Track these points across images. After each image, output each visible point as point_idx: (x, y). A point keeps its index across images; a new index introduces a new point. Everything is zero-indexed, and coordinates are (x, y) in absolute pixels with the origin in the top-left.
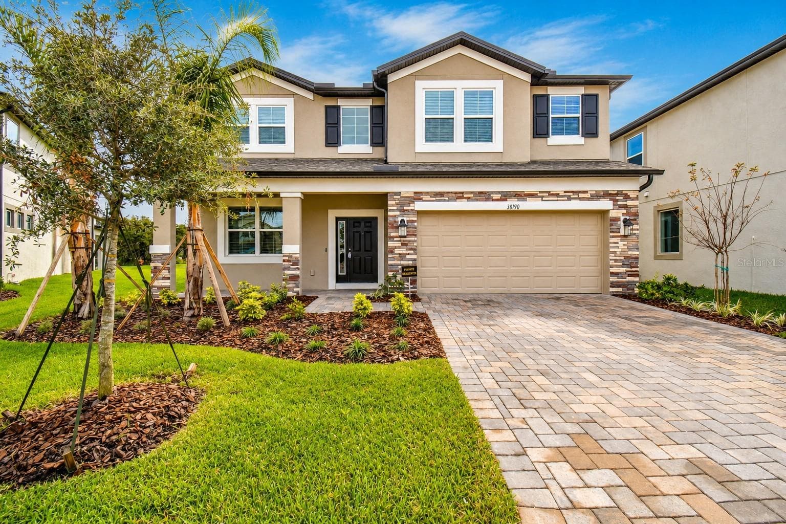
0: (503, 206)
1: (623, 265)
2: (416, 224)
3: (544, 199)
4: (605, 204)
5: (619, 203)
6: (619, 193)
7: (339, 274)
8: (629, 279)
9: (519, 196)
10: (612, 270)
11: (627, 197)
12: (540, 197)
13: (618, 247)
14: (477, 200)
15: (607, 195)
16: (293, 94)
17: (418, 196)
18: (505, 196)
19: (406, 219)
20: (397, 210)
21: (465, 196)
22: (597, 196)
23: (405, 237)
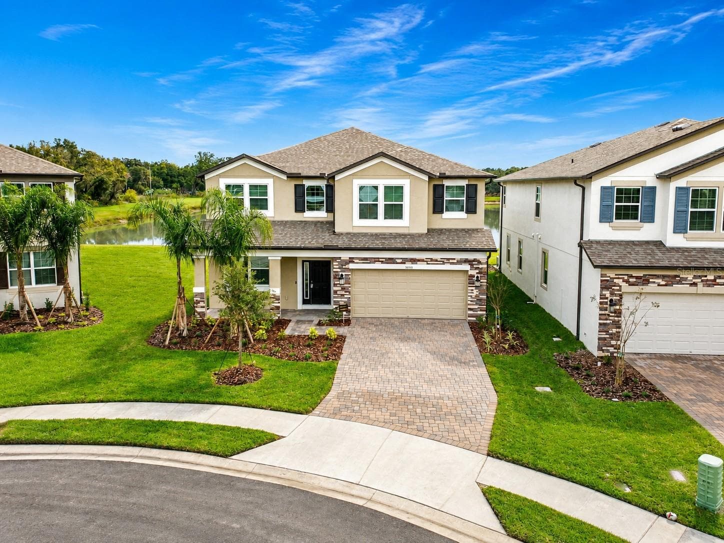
0: (403, 267)
1: (476, 304)
2: (350, 276)
3: (428, 262)
4: (466, 267)
5: (475, 266)
6: (475, 260)
7: (305, 298)
8: (479, 312)
9: (414, 261)
10: (469, 307)
11: (479, 262)
12: (426, 261)
13: (473, 293)
14: (388, 263)
15: (466, 261)
16: (273, 176)
17: (351, 260)
18: (404, 261)
19: (344, 274)
20: (339, 268)
21: (380, 260)
22: (460, 262)
23: (343, 284)
